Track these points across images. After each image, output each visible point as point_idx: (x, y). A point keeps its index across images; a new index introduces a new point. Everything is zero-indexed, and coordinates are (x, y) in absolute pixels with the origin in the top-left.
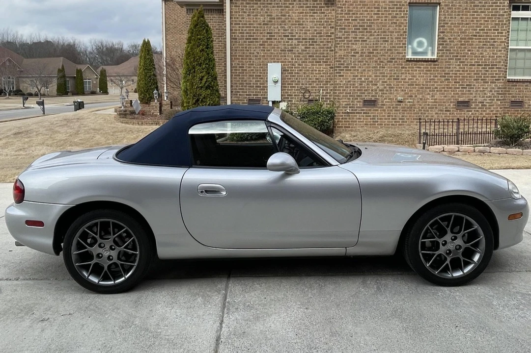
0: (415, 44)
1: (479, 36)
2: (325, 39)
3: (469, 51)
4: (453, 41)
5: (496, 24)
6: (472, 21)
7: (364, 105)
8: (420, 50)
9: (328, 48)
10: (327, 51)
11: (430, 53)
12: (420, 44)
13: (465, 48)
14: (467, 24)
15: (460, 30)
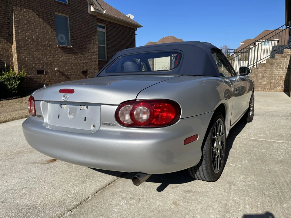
0: (59, 38)
1: (88, 37)
2: (4, 26)
3: (84, 44)
4: (77, 39)
5: (93, 32)
6: (84, 29)
7: (38, 73)
8: (62, 41)
9: (7, 33)
10: (7, 35)
11: (67, 43)
12: (62, 38)
13: (83, 42)
14: (82, 30)
15: (80, 33)
